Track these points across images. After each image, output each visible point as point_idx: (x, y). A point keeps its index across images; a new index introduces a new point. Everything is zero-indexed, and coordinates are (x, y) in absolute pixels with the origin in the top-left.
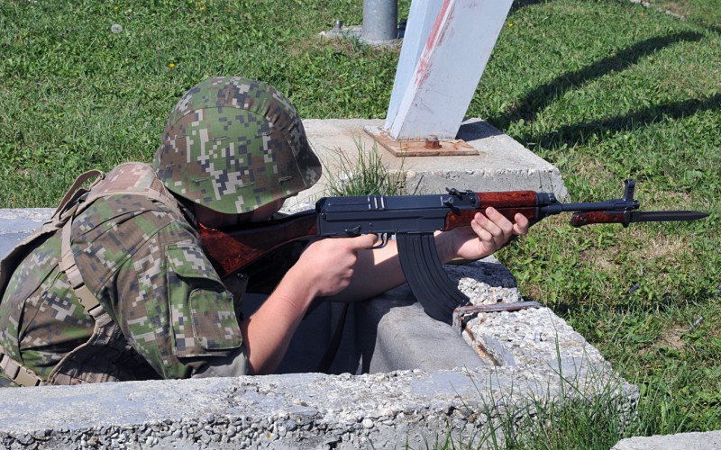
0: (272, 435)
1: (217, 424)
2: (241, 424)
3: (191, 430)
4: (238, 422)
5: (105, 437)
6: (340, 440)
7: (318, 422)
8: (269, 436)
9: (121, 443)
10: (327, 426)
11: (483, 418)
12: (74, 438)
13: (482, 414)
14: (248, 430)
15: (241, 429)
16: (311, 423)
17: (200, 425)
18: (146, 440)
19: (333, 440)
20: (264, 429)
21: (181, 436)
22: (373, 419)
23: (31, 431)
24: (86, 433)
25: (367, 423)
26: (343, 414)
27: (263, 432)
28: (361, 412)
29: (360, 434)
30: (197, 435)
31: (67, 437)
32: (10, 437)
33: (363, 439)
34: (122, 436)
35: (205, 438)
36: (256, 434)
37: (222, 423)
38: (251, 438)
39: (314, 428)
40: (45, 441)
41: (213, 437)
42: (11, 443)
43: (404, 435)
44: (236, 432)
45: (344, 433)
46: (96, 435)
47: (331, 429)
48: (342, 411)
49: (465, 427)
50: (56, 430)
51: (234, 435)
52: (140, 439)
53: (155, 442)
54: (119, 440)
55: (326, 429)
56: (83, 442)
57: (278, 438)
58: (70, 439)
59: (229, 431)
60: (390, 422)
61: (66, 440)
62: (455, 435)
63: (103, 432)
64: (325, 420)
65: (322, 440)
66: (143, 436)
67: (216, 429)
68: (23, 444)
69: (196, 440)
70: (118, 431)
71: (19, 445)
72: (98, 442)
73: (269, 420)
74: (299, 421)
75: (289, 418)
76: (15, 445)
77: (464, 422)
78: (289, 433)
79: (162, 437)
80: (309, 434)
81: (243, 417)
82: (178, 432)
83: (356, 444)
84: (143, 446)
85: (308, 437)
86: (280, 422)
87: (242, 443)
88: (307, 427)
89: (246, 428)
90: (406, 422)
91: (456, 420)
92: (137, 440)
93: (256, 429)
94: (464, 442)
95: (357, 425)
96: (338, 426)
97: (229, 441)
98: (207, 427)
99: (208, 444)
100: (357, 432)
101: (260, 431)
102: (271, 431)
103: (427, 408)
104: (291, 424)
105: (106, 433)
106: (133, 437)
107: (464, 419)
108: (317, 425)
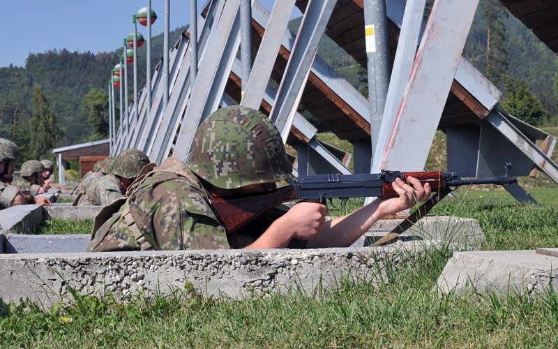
0: (231, 267)
1: (195, 259)
2: (210, 259)
3: (178, 261)
4: (208, 258)
5: (124, 263)
6: (277, 273)
7: (261, 258)
8: (229, 267)
9: (134, 268)
10: (267, 262)
11: (372, 261)
12: (104, 263)
13: (371, 259)
14: (216, 263)
15: (211, 262)
16: (257, 260)
17: (184, 258)
18: (150, 266)
19: (272, 271)
20: (226, 262)
21: (172, 265)
22: (298, 260)
23: (77, 258)
24: (112, 260)
25: (294, 262)
26: (278, 256)
27: (225, 264)
28: (290, 255)
29: (290, 269)
30: (182, 265)
31: (100, 263)
32: (64, 261)
33: (292, 272)
34: (134, 263)
35: (188, 267)
36: (221, 265)
37: (199, 259)
38: (217, 268)
39: (259, 264)
40: (86, 264)
41: (193, 266)
42: (65, 265)
43: (319, 271)
44: (208, 264)
45: (279, 267)
46: (118, 262)
47: (270, 265)
48: (278, 254)
49: (360, 267)
50: (92, 258)
51: (206, 266)
52: (146, 266)
53: (155, 268)
54: (133, 266)
55: (266, 264)
56: (110, 267)
57: (235, 269)
58: (101, 264)
59: (204, 264)
60: (309, 261)
61: (99, 265)
62: (353, 271)
63: (122, 260)
64: (266, 258)
65: (264, 272)
66: (148, 264)
67: (195, 262)
68: (72, 266)
69: (182, 268)
70: (132, 260)
71: (70, 267)
72: (119, 267)
73: (229, 257)
74: (248, 258)
75: (241, 256)
76: (67, 267)
77: (359, 263)
78: (242, 266)
79: (160, 265)
80: (255, 267)
81: (212, 254)
82: (170, 262)
83: (287, 275)
84: (148, 271)
85: (255, 269)
86: (236, 258)
87: (212, 271)
88: (253, 262)
89: (214, 261)
90: (320, 261)
91: (354, 262)
92: (144, 266)
93: (221, 263)
94: (360, 277)
95: (287, 262)
96: (274, 262)
97: (203, 270)
98: (189, 260)
99: (189, 271)
100: (288, 267)
101: (223, 263)
102: (231, 264)
103: (334, 254)
104: (243, 260)
105: (124, 261)
106: (142, 264)
107: (359, 261)
108: (260, 261)
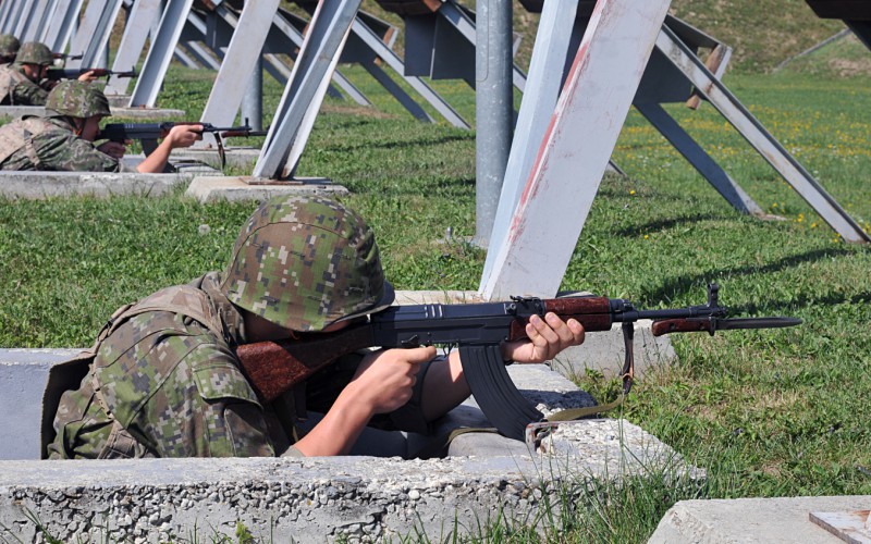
0: (313, 502)
1: (255, 489)
2: (280, 490)
3: (227, 493)
4: (277, 487)
5: (138, 497)
6: (385, 512)
7: (361, 490)
8: (309, 504)
9: (155, 504)
10: (370, 496)
11: (538, 493)
12: (106, 496)
13: (536, 490)
14: (288, 496)
15: (281, 495)
16: (354, 491)
17: (237, 488)
18: (181, 502)
19: (377, 510)
20: (305, 495)
21: (217, 499)
22: (420, 490)
23: (61, 487)
24: (119, 492)
25: (413, 494)
26: (388, 485)
27: (303, 499)
28: (407, 483)
29: (406, 506)
30: (233, 499)
31: (99, 495)
32: (40, 493)
33: (409, 511)
34: (156, 496)
35: (243, 502)
36: (296, 500)
37: (260, 489)
38: (291, 505)
39: (358, 498)
40: (77, 498)
41: (251, 502)
42: (41, 499)
43: (453, 509)
44: (275, 498)
45: (389, 503)
46: (129, 495)
47: (375, 499)
48: (387, 481)
49: (518, 503)
50: (88, 487)
51: (272, 501)
52: (174, 501)
53: (190, 504)
54: (154, 501)
55: (369, 499)
56: (115, 502)
57: (319, 506)
58: (102, 498)
59: (268, 497)
60: (438, 493)
61: (98, 498)
62: (507, 510)
63: (136, 491)
64: (370, 488)
65: (366, 511)
66: (178, 497)
67: (254, 494)
68: (53, 501)
69: (234, 504)
70: (152, 491)
71: (50, 502)
72: (131, 502)
73: (310, 487)
74: (341, 488)
75: (330, 485)
76: (46, 501)
77: (517, 497)
78: (330, 501)
79: (198, 500)
80: (351, 504)
81: (282, 482)
82: (214, 494)
83: (402, 516)
84: (178, 509)
85: (350, 506)
86: (321, 489)
87: (282, 510)
88: (349, 495)
89: (285, 494)
90: (455, 494)
91: (509, 495)
92: (171, 502)
93: (296, 496)
94: (518, 519)
95: (402, 496)
96: (382, 495)
97: (267, 507)
98: (245, 491)
99: (245, 509)
100: (403, 503)
101: (300, 497)
102: (312, 498)
103: (478, 481)
104: (333, 491)
105: (140, 493)
106: (167, 497)
107: (517, 494)
108: (360, 494)
